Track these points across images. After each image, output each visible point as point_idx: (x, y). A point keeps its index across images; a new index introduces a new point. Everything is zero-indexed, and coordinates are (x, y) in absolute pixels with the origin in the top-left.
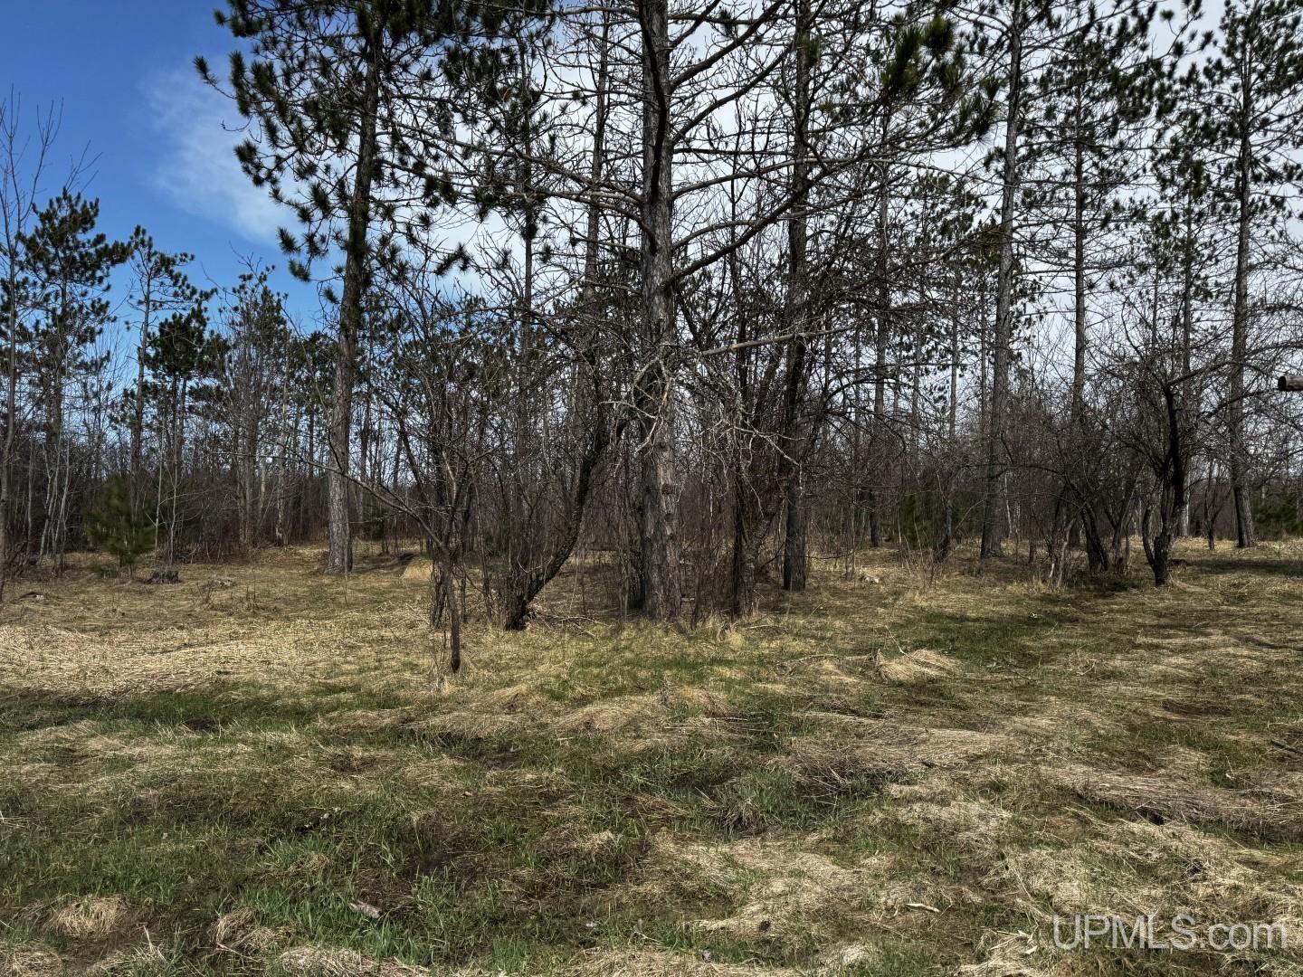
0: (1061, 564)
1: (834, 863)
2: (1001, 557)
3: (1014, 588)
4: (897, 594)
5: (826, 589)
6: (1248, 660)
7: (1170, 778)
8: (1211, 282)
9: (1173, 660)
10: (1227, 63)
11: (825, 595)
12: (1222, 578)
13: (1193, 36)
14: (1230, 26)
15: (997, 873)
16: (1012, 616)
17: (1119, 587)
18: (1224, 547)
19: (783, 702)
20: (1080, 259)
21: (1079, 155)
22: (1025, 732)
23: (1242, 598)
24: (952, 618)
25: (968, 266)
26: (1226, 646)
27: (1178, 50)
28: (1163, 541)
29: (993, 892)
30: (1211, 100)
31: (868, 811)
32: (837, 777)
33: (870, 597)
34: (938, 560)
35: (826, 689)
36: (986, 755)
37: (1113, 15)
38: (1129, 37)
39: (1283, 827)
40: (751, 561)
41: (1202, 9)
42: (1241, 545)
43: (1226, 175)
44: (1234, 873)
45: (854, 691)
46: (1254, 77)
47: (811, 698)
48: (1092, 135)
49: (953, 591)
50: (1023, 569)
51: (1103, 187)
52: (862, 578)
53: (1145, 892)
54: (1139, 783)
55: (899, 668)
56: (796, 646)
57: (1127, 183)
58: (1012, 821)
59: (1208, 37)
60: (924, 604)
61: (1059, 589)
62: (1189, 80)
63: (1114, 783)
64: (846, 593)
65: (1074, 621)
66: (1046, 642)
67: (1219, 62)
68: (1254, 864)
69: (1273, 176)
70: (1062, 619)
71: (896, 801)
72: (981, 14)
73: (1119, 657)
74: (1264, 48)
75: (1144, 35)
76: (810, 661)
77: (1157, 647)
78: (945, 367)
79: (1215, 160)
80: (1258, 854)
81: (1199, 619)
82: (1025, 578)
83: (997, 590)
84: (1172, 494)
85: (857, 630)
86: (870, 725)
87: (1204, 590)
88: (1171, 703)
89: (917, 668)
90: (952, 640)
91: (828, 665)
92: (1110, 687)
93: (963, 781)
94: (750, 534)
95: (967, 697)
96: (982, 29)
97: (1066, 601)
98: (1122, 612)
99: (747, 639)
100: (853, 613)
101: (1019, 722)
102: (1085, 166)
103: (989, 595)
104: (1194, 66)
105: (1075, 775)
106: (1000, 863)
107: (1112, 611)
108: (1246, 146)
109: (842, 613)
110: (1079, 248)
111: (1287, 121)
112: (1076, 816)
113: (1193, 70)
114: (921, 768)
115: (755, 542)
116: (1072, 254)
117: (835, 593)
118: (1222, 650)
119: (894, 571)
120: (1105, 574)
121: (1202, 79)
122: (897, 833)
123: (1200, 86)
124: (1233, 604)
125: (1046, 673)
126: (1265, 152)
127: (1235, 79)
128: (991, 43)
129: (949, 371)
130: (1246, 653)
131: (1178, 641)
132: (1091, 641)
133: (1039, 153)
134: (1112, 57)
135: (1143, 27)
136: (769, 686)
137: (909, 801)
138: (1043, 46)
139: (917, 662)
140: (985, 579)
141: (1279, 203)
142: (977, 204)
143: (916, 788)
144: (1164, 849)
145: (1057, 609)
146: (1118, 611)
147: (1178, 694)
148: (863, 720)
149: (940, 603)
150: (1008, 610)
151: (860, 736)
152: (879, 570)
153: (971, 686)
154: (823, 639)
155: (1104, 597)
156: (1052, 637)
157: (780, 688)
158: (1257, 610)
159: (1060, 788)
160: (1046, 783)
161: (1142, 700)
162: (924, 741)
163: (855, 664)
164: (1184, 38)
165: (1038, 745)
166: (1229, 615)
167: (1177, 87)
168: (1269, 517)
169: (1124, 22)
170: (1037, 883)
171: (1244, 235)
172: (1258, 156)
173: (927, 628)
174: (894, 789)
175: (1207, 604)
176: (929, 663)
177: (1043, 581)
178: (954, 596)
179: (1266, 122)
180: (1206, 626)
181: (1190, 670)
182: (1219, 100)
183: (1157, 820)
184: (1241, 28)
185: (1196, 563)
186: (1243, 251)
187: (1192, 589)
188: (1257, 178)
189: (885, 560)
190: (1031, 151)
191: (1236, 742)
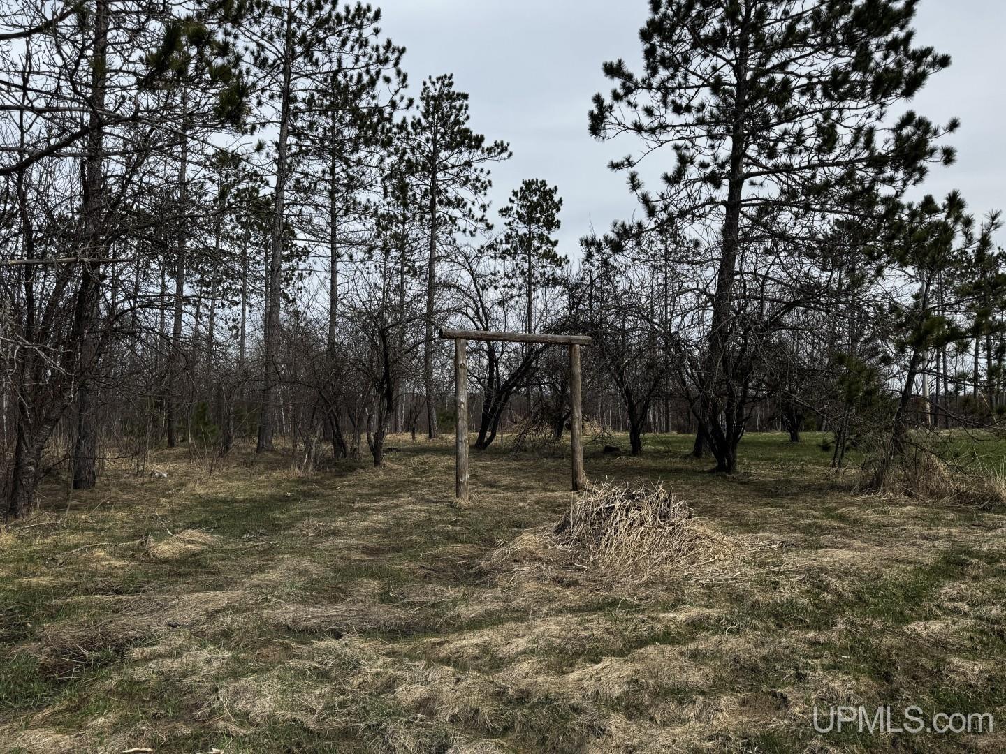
0: (313, 454)
1: (58, 733)
2: (272, 450)
3: (277, 474)
4: (182, 485)
5: (116, 485)
6: (418, 512)
7: (354, 603)
8: (417, 264)
9: (375, 518)
10: (424, 122)
11: (114, 491)
12: (416, 459)
13: (402, 98)
14: (426, 98)
15: (210, 705)
16: (271, 496)
17: (352, 469)
18: (421, 438)
19: (46, 592)
20: (333, 235)
21: (333, 161)
22: (259, 586)
23: (424, 471)
24: (224, 501)
25: (255, 228)
26: (409, 504)
27: (393, 105)
28: (380, 436)
29: (204, 721)
30: (415, 144)
31: (107, 677)
32: (85, 652)
33: (157, 488)
34: (221, 455)
35: (93, 574)
36: (224, 609)
37: (353, 68)
38: (364, 87)
39: (416, 623)
40: (31, 464)
41: (408, 82)
42: (430, 437)
43: (424, 197)
44: (379, 663)
45: (120, 573)
46: (439, 136)
47: (76, 585)
48: (341, 148)
49: (229, 480)
50: (286, 460)
51: (350, 188)
52: (152, 474)
53: (318, 692)
54: (331, 611)
55: (166, 547)
56: (72, 538)
57: (365, 188)
58: (233, 659)
59: (411, 102)
60: (202, 492)
61: (310, 472)
62: (402, 127)
63: (314, 614)
64: (135, 487)
65: (316, 496)
66: (292, 513)
67: (419, 120)
68: (392, 654)
69: (449, 203)
70: (307, 495)
71: (136, 663)
72: (262, 38)
73: (341, 518)
74: (444, 119)
75: (373, 89)
76: (82, 552)
77: (367, 509)
78: (236, 304)
79: (418, 184)
80: (396, 646)
81: (397, 487)
82: (286, 465)
83: (263, 477)
84: (385, 403)
85: (137, 519)
86: (127, 601)
87: (403, 468)
88: (367, 548)
89: (183, 545)
90: (219, 520)
91: (100, 553)
92: (328, 543)
93: (199, 635)
94: (31, 439)
95: (219, 564)
96: (263, 50)
97: (313, 481)
98: (349, 486)
99: (18, 538)
100: (138, 504)
101: (257, 578)
102: (338, 170)
103: (258, 481)
104: (405, 119)
105: (287, 613)
106: (214, 696)
107: (343, 486)
108: (434, 179)
109: (127, 505)
110: (334, 228)
111: (456, 169)
112: (282, 644)
113: (404, 121)
114: (166, 629)
115: (36, 446)
116: (329, 230)
117: (125, 487)
118: (406, 507)
119: (182, 467)
120: (344, 461)
121: (410, 128)
122: (130, 691)
123: (408, 133)
124: (419, 476)
125: (285, 537)
126: (445, 186)
127: (428, 134)
128: (270, 62)
129: (240, 307)
130: (419, 507)
131: (381, 504)
132: (322, 510)
133: (307, 153)
134: (355, 98)
135: (372, 83)
136: (34, 580)
137: (146, 660)
138: (307, 76)
139: (183, 541)
140: (256, 468)
141: (453, 220)
142: (262, 182)
143: (156, 648)
144: (338, 656)
145: (305, 488)
146: (347, 486)
147: (371, 542)
148: (120, 597)
149: (217, 490)
150: (269, 492)
151: (116, 612)
152: (170, 466)
153: (224, 554)
154: (102, 530)
155: (341, 476)
156: (296, 509)
157: (45, 580)
158: (431, 478)
159: (276, 625)
160: (265, 623)
161: (349, 549)
162: (173, 607)
163: (127, 549)
164: (397, 98)
165: (264, 595)
166: (416, 483)
167: (395, 130)
168: (448, 418)
169: (360, 76)
170: (240, 706)
171: (434, 238)
172: (442, 187)
173: (200, 511)
174: (136, 653)
175: (404, 477)
176: (194, 540)
177: (299, 468)
178: (228, 484)
179: (445, 167)
180: (400, 492)
181: (383, 523)
182: (419, 145)
183: (338, 636)
184: (432, 102)
185: (403, 450)
186: (432, 248)
187: (397, 467)
188: (441, 202)
189: (179, 458)
190: (300, 151)
191: (401, 570)
